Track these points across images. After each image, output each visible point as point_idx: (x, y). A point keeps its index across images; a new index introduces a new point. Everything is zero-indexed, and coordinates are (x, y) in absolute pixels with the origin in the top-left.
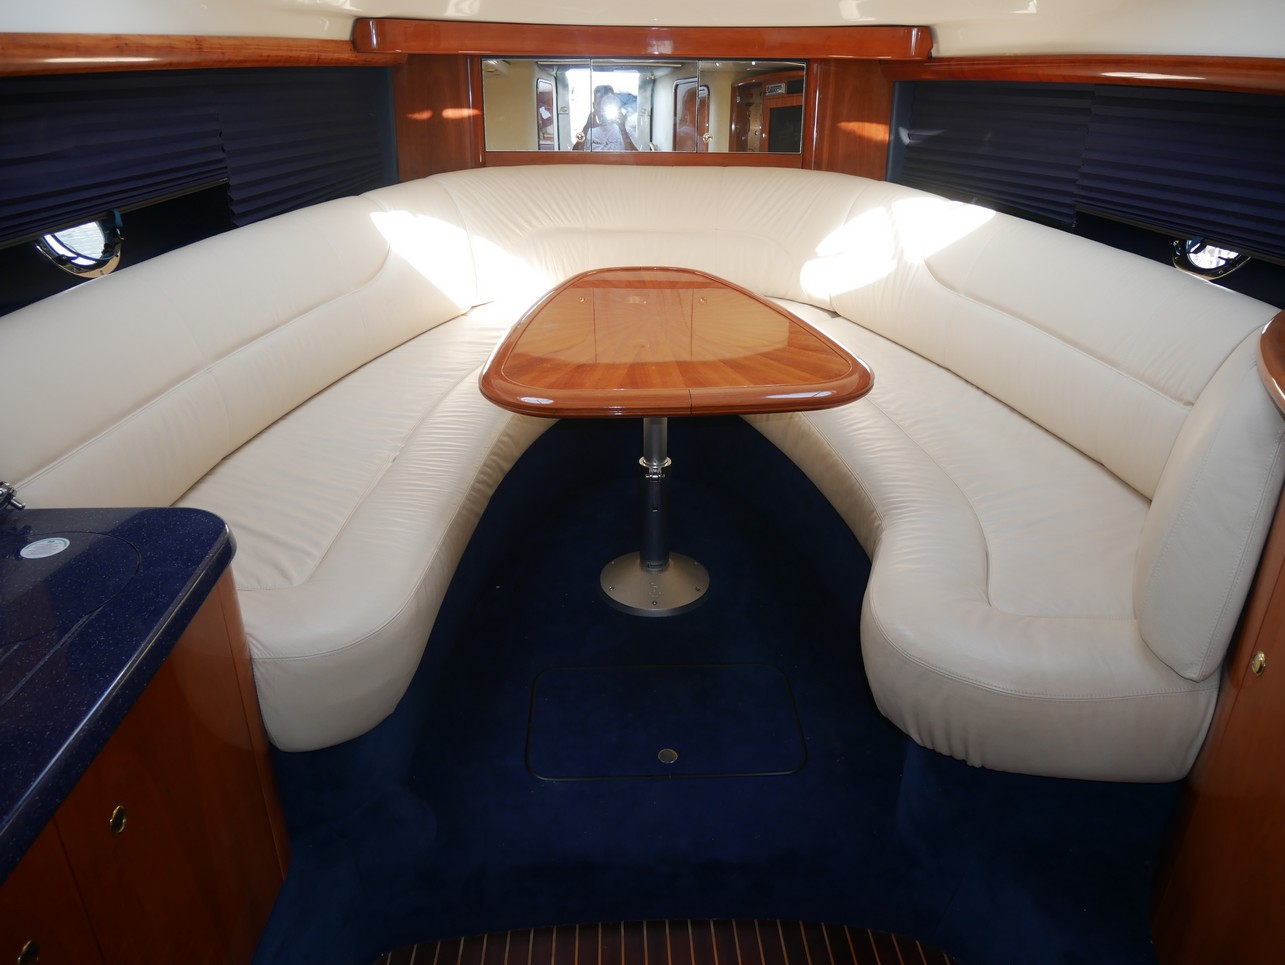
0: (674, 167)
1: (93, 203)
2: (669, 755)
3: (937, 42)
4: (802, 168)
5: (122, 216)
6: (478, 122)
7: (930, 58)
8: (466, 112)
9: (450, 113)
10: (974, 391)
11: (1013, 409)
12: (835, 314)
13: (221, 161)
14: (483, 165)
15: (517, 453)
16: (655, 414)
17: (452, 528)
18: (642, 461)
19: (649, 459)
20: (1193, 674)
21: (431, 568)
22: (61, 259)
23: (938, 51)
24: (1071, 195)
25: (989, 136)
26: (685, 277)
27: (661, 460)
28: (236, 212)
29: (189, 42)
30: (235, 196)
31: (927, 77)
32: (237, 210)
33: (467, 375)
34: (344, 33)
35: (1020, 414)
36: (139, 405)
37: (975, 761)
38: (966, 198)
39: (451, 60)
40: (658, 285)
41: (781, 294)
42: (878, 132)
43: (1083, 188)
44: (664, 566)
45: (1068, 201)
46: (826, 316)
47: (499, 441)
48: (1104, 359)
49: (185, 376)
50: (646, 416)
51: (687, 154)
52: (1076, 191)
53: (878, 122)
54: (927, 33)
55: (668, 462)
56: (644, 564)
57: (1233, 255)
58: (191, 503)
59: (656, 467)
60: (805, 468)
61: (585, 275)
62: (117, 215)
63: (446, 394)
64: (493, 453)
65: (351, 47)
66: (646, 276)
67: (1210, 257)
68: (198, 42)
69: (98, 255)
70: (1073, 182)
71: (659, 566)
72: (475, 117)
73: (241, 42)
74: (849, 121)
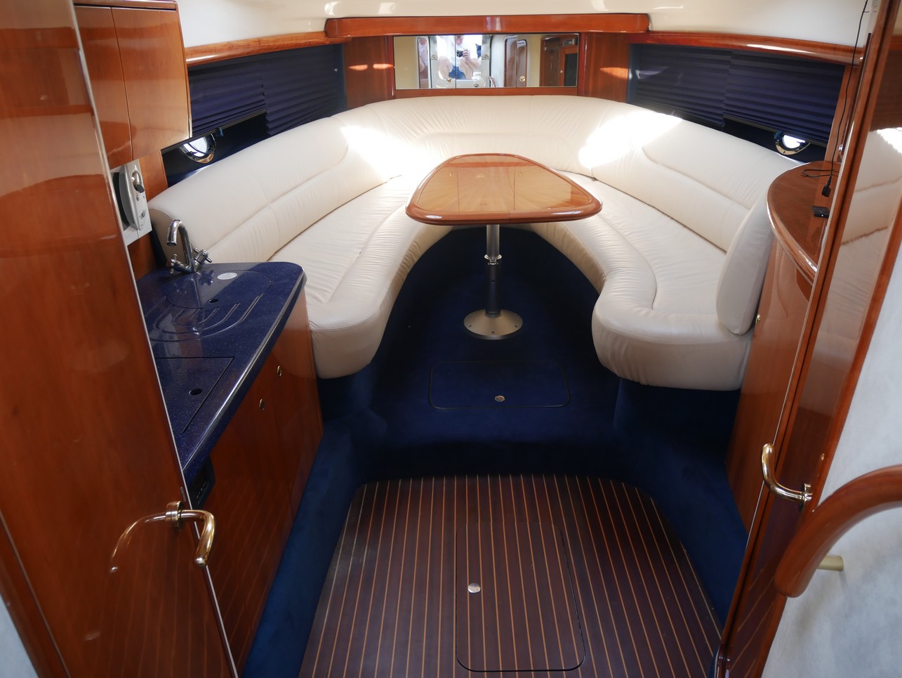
0: (504, 97)
1: (211, 124)
2: (501, 398)
3: (652, 23)
4: (578, 95)
5: (223, 130)
6: (391, 73)
7: (648, 31)
8: (384, 66)
9: (376, 66)
10: (666, 217)
11: (685, 226)
12: (595, 179)
13: (262, 100)
14: (394, 98)
15: (420, 253)
16: (493, 221)
17: (393, 281)
18: (486, 257)
19: (490, 256)
20: (737, 331)
21: (386, 297)
22: (191, 154)
23: (652, 27)
24: (720, 108)
25: (680, 76)
26: (509, 159)
27: (496, 255)
28: (270, 127)
29: (255, 42)
30: (269, 118)
31: (649, 42)
32: (270, 126)
33: (391, 214)
34: (320, 27)
35: (689, 228)
36: (244, 222)
37: (643, 382)
38: (667, 111)
39: (377, 39)
40: (495, 165)
41: (564, 168)
42: (622, 73)
43: (727, 105)
44: (498, 314)
45: (720, 112)
46: (590, 180)
47: (412, 244)
48: (726, 196)
49: (260, 210)
50: (488, 224)
51: (512, 88)
52: (723, 106)
53: (621, 67)
54: (645, 18)
55: (500, 257)
56: (488, 314)
57: (804, 142)
58: (277, 259)
59: (493, 258)
60: (573, 260)
61: (455, 158)
62: (221, 130)
63: (382, 222)
64: (409, 250)
65: (324, 35)
66: (489, 159)
67: (791, 142)
68: (259, 41)
69: (205, 151)
70: (721, 101)
71: (496, 314)
72: (388, 69)
73: (276, 38)
74: (604, 67)
